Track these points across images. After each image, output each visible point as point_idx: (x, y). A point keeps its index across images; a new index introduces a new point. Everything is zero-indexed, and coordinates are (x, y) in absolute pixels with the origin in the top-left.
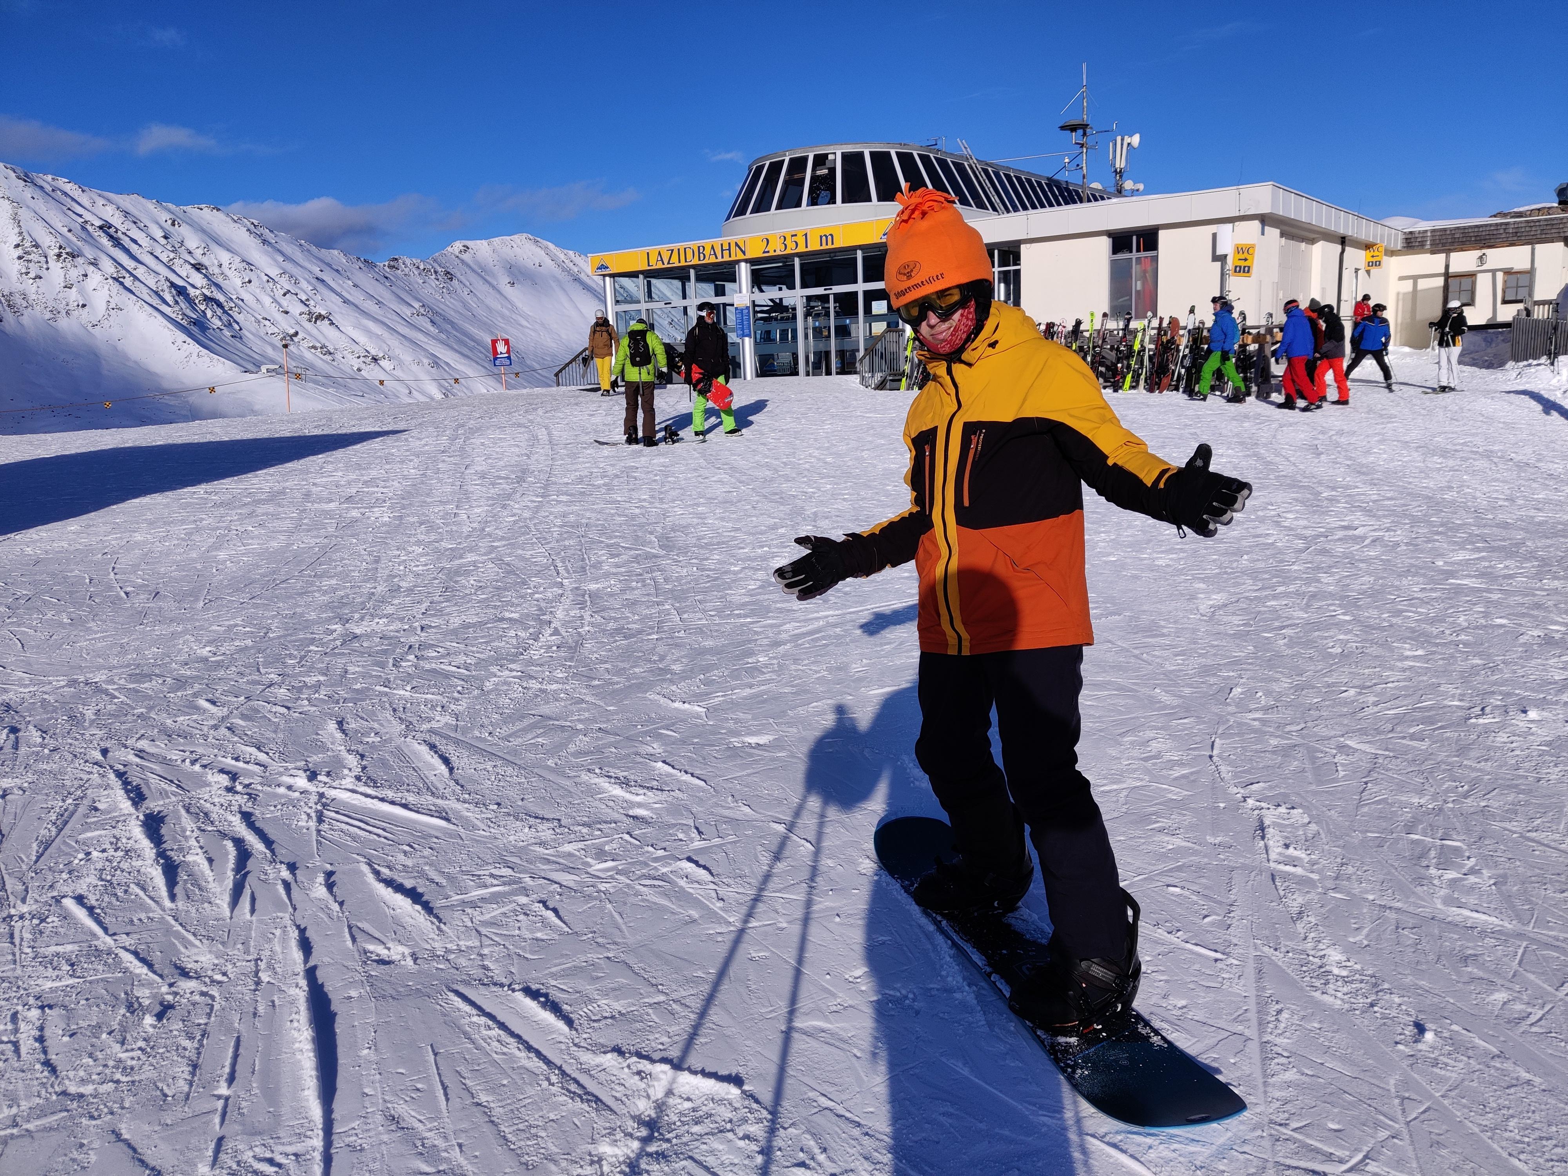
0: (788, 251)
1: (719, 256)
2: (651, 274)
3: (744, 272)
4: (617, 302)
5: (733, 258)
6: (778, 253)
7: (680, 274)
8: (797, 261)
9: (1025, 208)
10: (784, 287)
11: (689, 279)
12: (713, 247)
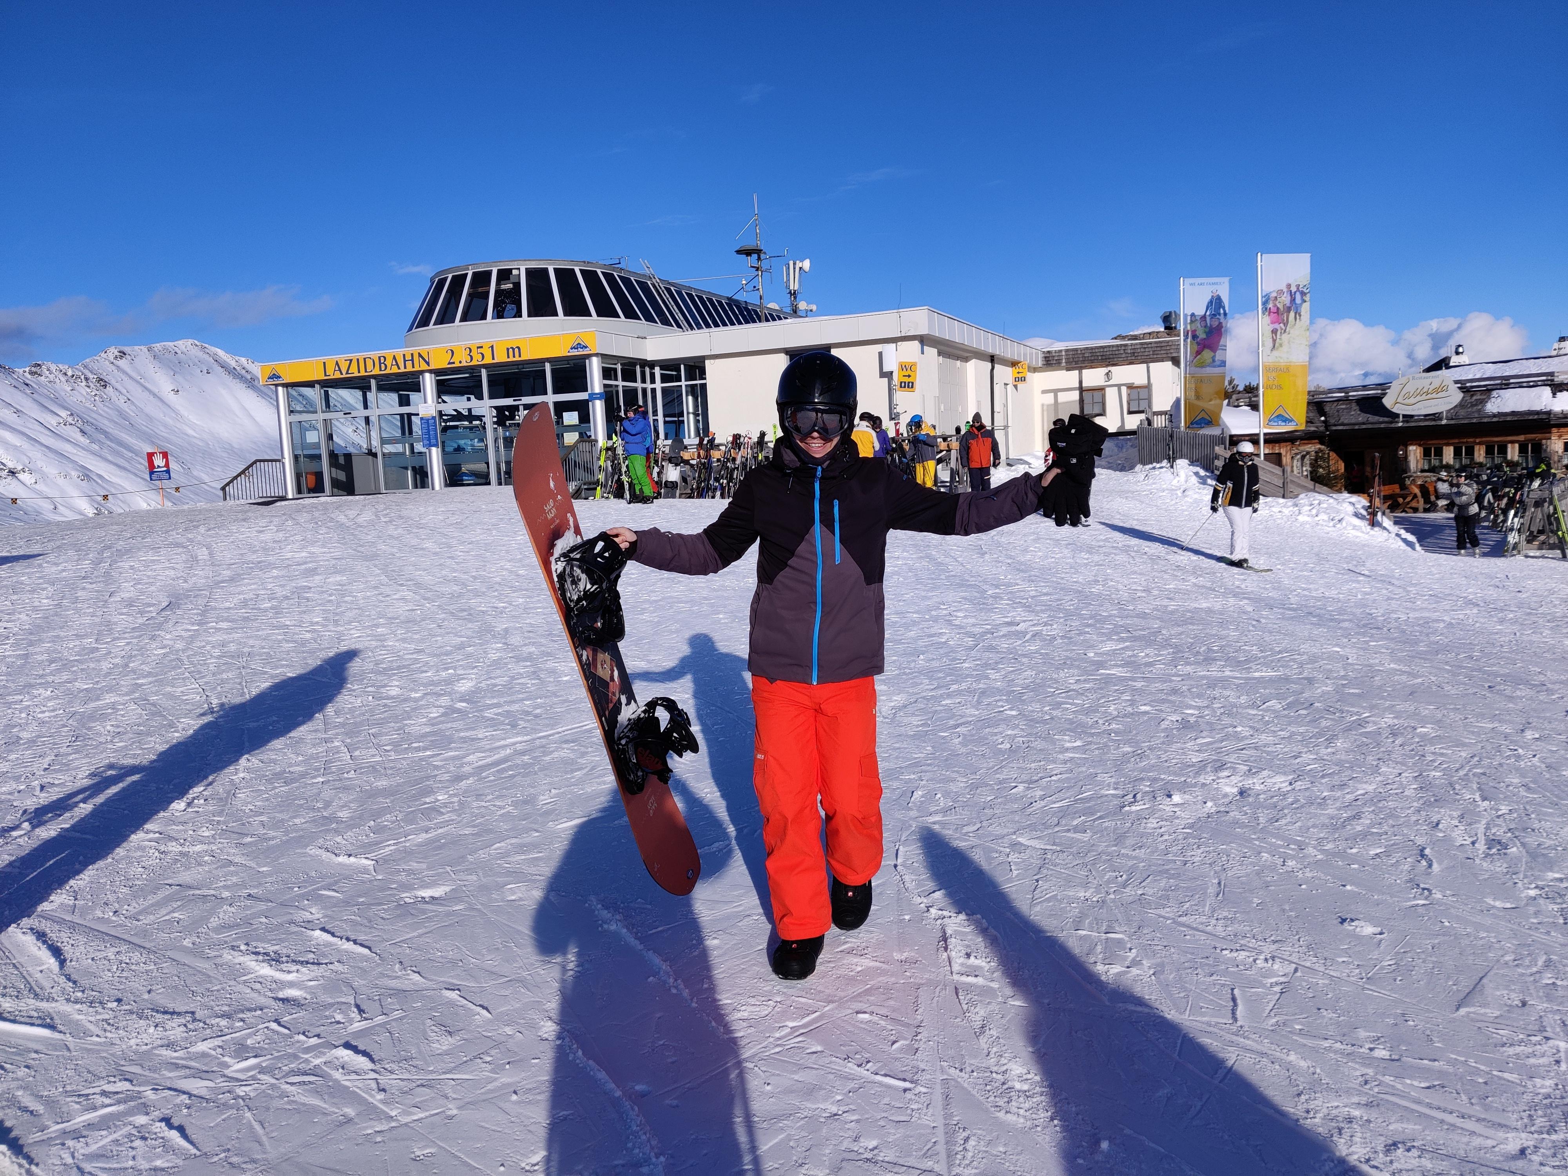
0: (474, 363)
1: (402, 366)
2: (328, 384)
3: (429, 382)
4: (292, 412)
5: (417, 368)
6: (464, 364)
7: (361, 384)
8: (484, 372)
9: (708, 326)
10: (472, 397)
11: (369, 388)
12: (394, 358)
